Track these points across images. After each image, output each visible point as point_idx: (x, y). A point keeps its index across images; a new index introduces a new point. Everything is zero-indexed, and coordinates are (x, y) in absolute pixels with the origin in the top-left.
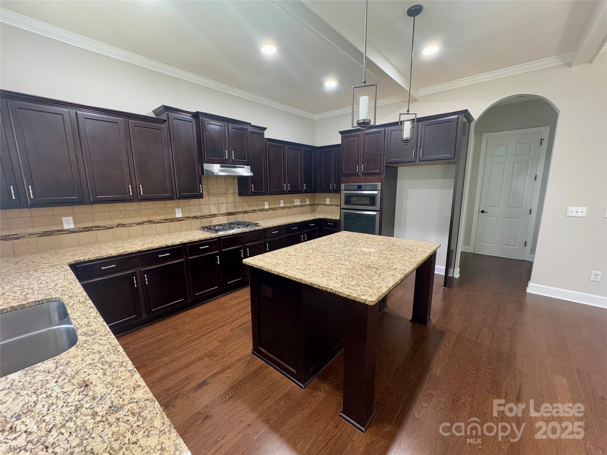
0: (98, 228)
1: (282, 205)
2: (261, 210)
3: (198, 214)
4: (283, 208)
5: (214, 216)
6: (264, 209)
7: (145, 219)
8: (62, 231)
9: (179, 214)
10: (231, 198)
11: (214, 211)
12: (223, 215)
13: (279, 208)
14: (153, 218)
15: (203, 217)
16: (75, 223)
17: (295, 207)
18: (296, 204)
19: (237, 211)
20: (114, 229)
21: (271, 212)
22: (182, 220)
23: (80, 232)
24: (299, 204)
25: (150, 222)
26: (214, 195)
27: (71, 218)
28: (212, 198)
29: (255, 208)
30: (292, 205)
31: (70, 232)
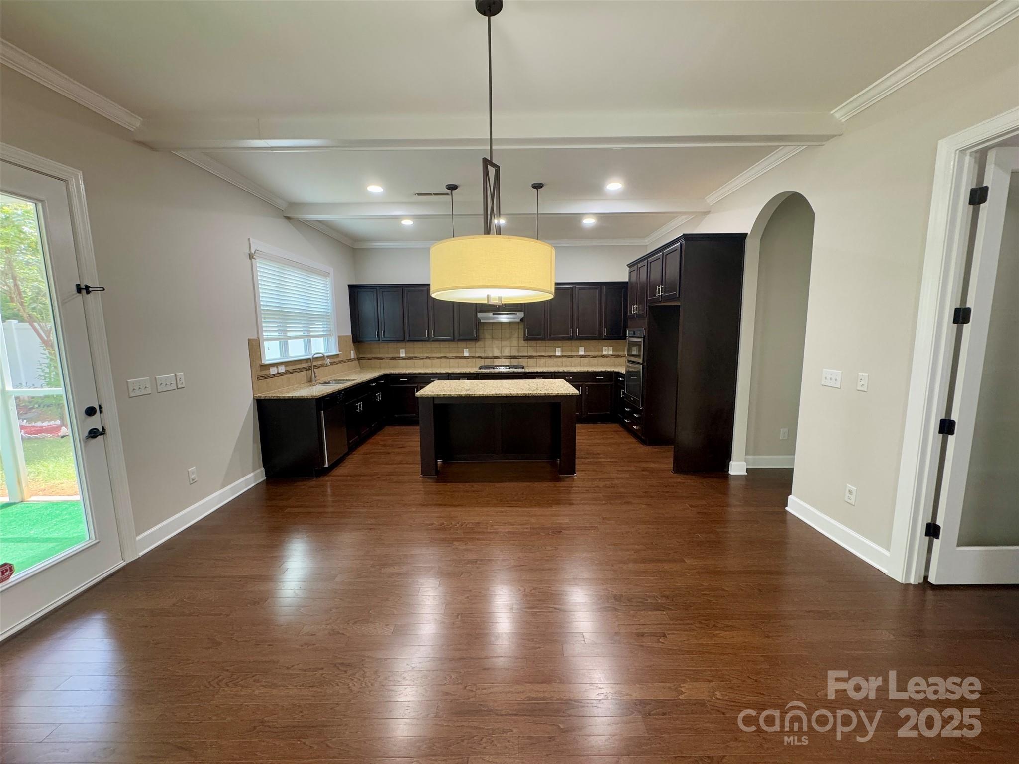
0: (416, 358)
1: (581, 353)
2: (550, 357)
3: (482, 355)
4: (582, 356)
5: (497, 357)
6: (555, 356)
7: (442, 355)
8: (399, 357)
9: (466, 354)
10: (515, 342)
11: (497, 353)
12: (506, 357)
13: (577, 356)
14: (448, 355)
15: (487, 357)
16: (405, 353)
17: (603, 356)
18: (604, 353)
19: (520, 355)
20: (424, 360)
21: (564, 359)
22: (468, 358)
23: (408, 359)
24: (611, 352)
25: (446, 357)
26: (498, 339)
27: (403, 350)
28: (496, 342)
29: (543, 354)
30: (600, 353)
31: (403, 358)
